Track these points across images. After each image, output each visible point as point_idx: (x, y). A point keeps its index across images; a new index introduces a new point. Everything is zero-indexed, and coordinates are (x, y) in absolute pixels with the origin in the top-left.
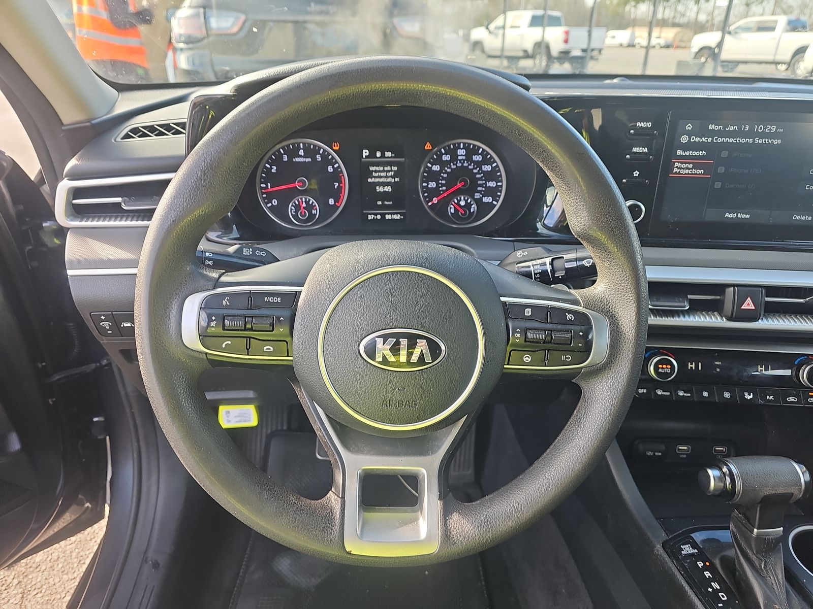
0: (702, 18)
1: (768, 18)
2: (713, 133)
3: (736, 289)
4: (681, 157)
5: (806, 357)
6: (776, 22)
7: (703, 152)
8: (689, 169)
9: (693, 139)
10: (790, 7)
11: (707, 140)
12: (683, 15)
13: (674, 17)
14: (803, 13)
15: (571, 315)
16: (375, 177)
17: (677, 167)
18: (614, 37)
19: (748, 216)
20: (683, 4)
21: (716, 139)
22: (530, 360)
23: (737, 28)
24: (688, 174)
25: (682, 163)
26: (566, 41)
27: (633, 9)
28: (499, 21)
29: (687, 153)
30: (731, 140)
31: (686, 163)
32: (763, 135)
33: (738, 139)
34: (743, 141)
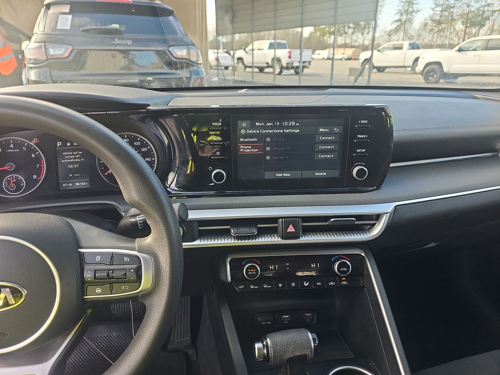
0: (367, 43)
1: (400, 42)
2: (259, 128)
3: (283, 219)
4: (243, 142)
5: (338, 256)
6: (403, 44)
7: (256, 139)
8: (249, 149)
9: (248, 131)
10: (412, 36)
11: (256, 132)
12: (356, 41)
13: (351, 43)
14: (419, 39)
15: (127, 258)
16: (67, 159)
17: (242, 148)
18: (319, 54)
19: (289, 175)
20: (356, 35)
21: (262, 131)
22: (100, 291)
23: (383, 48)
24: (249, 152)
25: (244, 146)
26: (290, 57)
27: (328, 39)
28: (250, 47)
29: (247, 140)
30: (270, 131)
31: (247, 146)
32: (288, 127)
33: (274, 130)
34: (277, 131)
